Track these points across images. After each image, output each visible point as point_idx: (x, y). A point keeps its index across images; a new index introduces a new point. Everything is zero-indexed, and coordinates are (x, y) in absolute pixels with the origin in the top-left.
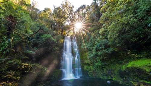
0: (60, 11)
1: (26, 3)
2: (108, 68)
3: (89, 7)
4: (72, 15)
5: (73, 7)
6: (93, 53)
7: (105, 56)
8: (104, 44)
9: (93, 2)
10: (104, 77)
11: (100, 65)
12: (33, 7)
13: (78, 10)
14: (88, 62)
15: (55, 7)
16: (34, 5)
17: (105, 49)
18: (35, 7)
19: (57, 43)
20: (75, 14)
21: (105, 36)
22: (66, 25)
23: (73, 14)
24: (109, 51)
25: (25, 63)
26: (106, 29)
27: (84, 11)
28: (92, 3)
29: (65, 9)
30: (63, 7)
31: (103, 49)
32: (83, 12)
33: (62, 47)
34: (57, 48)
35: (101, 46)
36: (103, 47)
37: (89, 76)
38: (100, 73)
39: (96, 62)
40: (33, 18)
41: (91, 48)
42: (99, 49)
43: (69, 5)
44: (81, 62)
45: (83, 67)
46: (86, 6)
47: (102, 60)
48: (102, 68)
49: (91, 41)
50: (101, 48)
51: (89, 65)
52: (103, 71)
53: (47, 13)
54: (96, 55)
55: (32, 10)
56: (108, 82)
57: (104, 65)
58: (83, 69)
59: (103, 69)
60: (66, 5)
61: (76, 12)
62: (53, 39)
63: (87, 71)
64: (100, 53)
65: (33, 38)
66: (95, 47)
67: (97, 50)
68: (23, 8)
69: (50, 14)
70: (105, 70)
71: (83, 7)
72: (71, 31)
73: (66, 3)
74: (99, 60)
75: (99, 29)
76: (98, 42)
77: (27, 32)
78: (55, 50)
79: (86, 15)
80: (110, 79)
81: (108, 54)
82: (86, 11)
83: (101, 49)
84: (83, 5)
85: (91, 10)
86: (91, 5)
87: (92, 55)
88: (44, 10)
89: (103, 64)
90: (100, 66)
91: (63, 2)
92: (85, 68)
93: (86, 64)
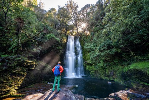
0: (64, 11)
1: (34, 4)
2: (111, 69)
3: (94, 6)
4: (76, 14)
5: (78, 6)
6: (96, 53)
7: (108, 57)
8: (108, 45)
9: (98, 1)
10: (106, 77)
11: (102, 65)
12: (40, 8)
13: (83, 10)
14: (91, 62)
15: (59, 7)
16: (40, 6)
17: (108, 50)
18: (42, 8)
19: (60, 42)
20: (79, 14)
21: (109, 36)
22: (70, 25)
23: (78, 13)
24: (112, 52)
25: (31, 60)
26: (109, 29)
27: (89, 10)
28: (97, 3)
29: (70, 8)
30: (67, 7)
31: (106, 50)
32: (88, 12)
33: (65, 47)
34: (60, 48)
35: (104, 46)
36: (106, 48)
37: (90, 76)
38: (102, 73)
39: (98, 63)
40: (39, 18)
41: (94, 48)
42: (102, 49)
43: (73, 5)
44: (84, 61)
45: (86, 67)
46: (91, 6)
47: (105, 61)
48: (104, 68)
49: (95, 41)
50: (104, 48)
51: (91, 65)
52: (105, 72)
53: (52, 13)
54: (99, 56)
55: (38, 11)
56: (109, 83)
57: (107, 66)
58: (85, 69)
59: (105, 70)
60: (70, 5)
61: (80, 12)
62: (56, 38)
63: (90, 71)
64: (102, 54)
65: (38, 38)
66: (98, 48)
67: (101, 51)
68: (31, 9)
69: (55, 14)
70: (107, 70)
71: (87, 6)
72: (74, 31)
73: (70, 2)
74: (102, 61)
75: (103, 29)
76: (101, 42)
77: (32, 32)
78: (58, 49)
79: (91, 14)
80: (111, 80)
81: (111, 55)
82: (91, 11)
83: (104, 50)
84: (88, 5)
85: (96, 9)
86: (96, 5)
87: (95, 56)
88: (49, 11)
89: (106, 64)
90: (102, 67)
91: (67, 2)
92: (87, 68)
93: (88, 64)
